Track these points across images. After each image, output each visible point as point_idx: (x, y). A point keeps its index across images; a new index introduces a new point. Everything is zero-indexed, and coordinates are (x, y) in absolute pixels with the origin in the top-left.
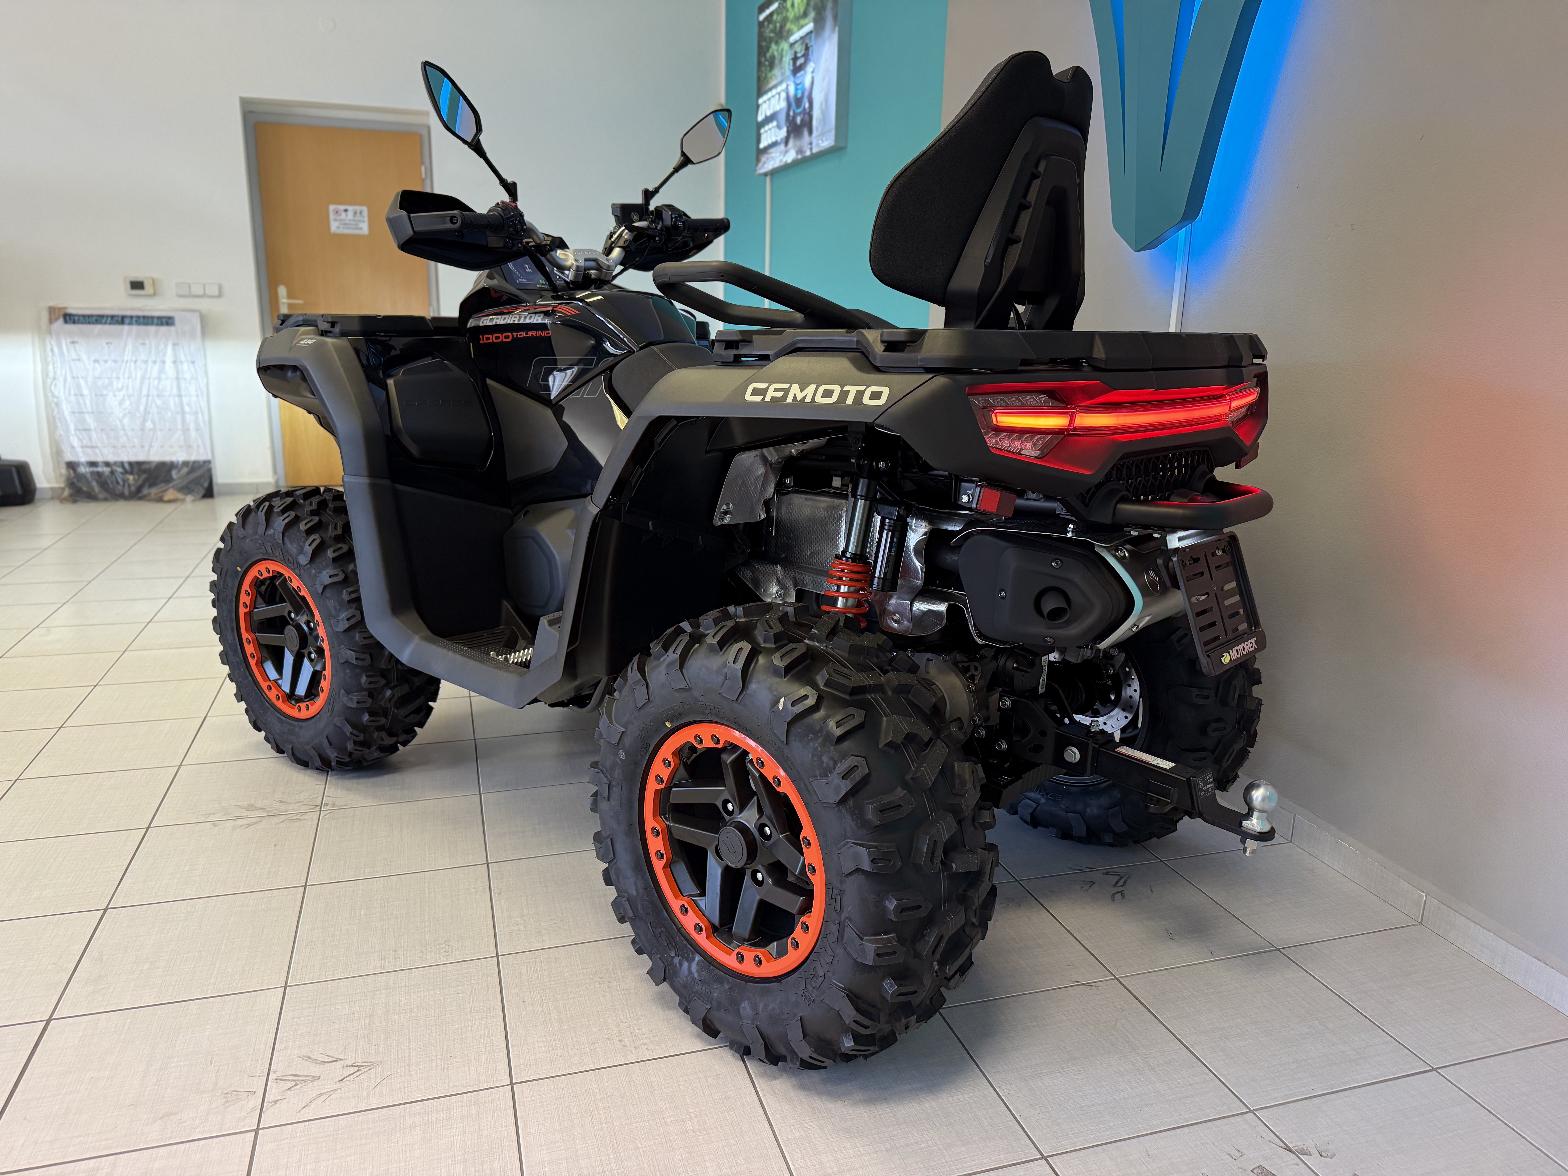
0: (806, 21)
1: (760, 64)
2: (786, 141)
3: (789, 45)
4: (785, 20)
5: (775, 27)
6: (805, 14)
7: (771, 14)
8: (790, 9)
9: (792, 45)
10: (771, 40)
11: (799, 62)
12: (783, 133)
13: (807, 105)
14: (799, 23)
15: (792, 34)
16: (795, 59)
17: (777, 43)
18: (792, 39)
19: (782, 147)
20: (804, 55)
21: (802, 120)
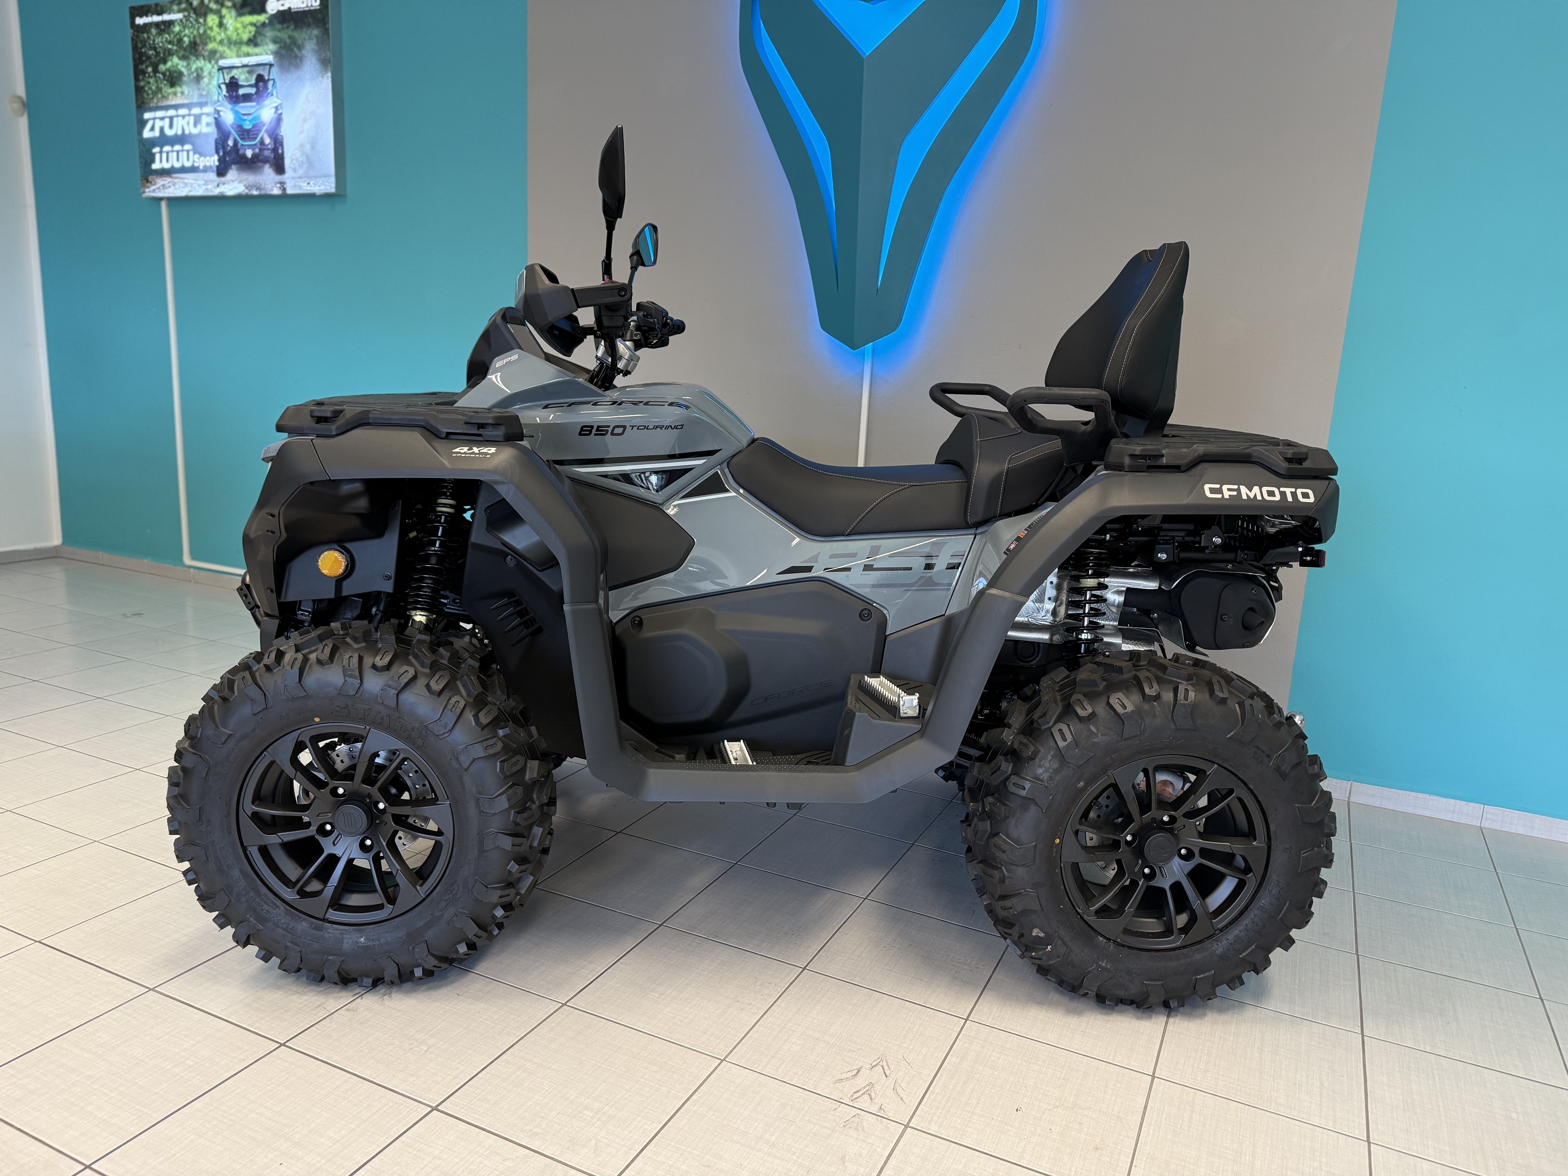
0: (257, 50)
1: (138, 74)
2: (221, 171)
3: (216, 67)
4: (205, 38)
5: (180, 41)
6: (253, 42)
7: (170, 23)
8: (216, 29)
9: (221, 69)
10: (170, 53)
11: (241, 91)
12: (213, 160)
13: (267, 141)
14: (240, 48)
15: (222, 57)
16: (233, 85)
17: (183, 58)
18: (222, 63)
19: (213, 176)
20: (256, 85)
21: (254, 156)
